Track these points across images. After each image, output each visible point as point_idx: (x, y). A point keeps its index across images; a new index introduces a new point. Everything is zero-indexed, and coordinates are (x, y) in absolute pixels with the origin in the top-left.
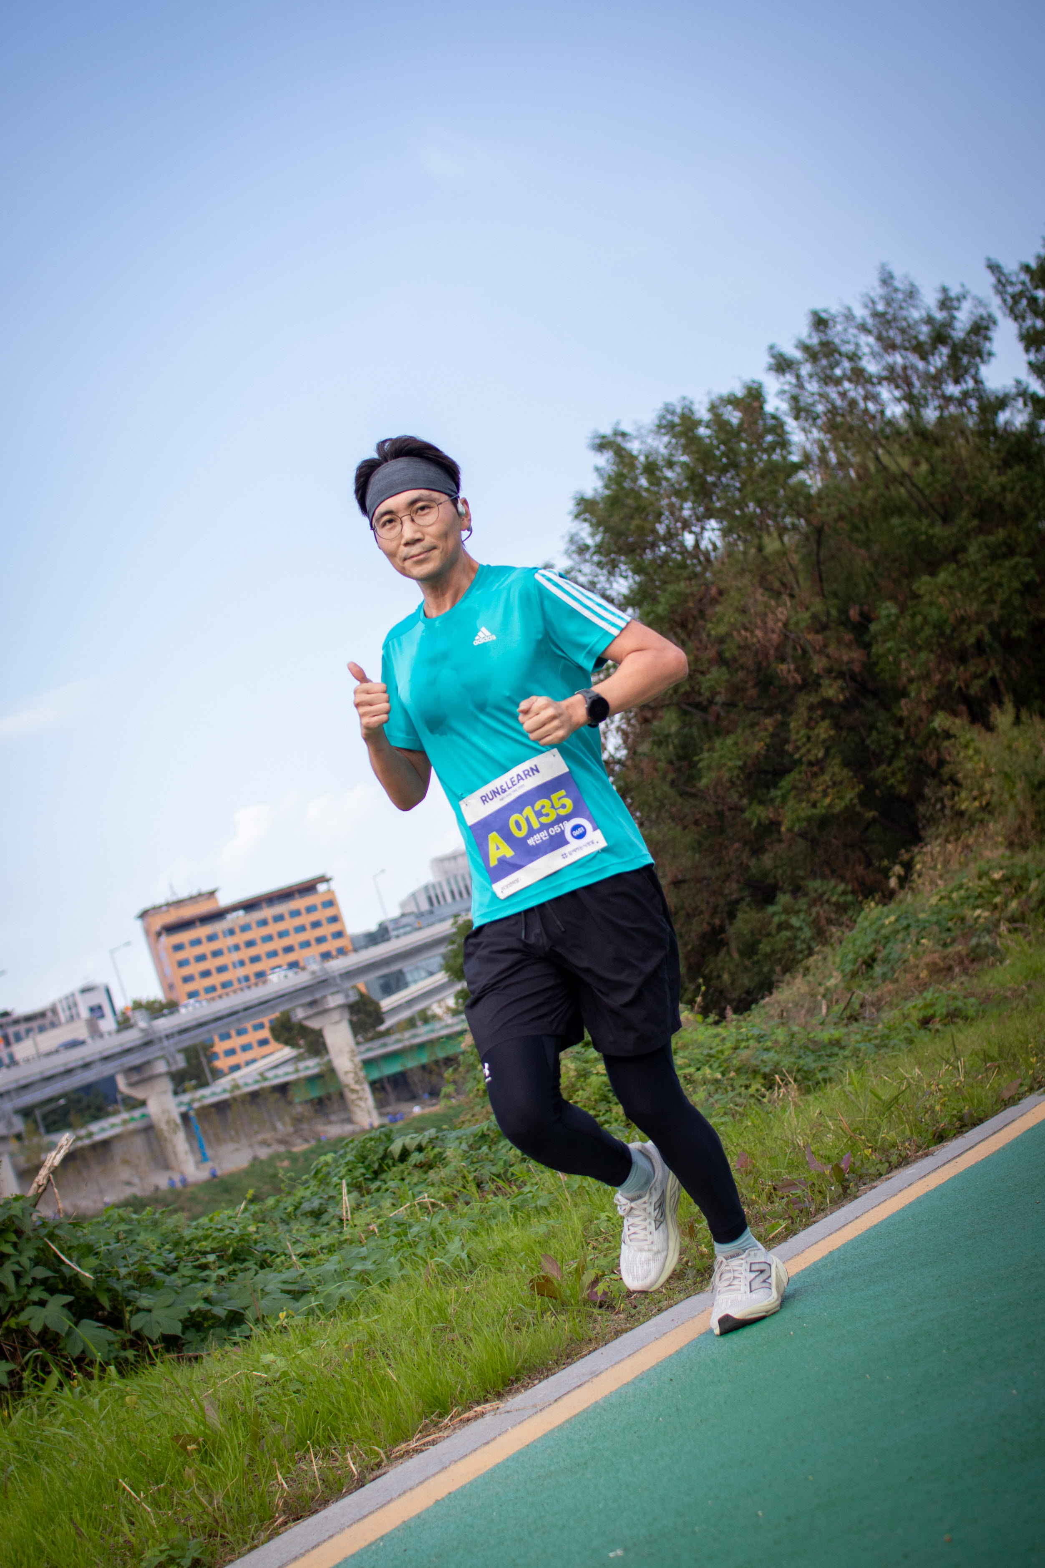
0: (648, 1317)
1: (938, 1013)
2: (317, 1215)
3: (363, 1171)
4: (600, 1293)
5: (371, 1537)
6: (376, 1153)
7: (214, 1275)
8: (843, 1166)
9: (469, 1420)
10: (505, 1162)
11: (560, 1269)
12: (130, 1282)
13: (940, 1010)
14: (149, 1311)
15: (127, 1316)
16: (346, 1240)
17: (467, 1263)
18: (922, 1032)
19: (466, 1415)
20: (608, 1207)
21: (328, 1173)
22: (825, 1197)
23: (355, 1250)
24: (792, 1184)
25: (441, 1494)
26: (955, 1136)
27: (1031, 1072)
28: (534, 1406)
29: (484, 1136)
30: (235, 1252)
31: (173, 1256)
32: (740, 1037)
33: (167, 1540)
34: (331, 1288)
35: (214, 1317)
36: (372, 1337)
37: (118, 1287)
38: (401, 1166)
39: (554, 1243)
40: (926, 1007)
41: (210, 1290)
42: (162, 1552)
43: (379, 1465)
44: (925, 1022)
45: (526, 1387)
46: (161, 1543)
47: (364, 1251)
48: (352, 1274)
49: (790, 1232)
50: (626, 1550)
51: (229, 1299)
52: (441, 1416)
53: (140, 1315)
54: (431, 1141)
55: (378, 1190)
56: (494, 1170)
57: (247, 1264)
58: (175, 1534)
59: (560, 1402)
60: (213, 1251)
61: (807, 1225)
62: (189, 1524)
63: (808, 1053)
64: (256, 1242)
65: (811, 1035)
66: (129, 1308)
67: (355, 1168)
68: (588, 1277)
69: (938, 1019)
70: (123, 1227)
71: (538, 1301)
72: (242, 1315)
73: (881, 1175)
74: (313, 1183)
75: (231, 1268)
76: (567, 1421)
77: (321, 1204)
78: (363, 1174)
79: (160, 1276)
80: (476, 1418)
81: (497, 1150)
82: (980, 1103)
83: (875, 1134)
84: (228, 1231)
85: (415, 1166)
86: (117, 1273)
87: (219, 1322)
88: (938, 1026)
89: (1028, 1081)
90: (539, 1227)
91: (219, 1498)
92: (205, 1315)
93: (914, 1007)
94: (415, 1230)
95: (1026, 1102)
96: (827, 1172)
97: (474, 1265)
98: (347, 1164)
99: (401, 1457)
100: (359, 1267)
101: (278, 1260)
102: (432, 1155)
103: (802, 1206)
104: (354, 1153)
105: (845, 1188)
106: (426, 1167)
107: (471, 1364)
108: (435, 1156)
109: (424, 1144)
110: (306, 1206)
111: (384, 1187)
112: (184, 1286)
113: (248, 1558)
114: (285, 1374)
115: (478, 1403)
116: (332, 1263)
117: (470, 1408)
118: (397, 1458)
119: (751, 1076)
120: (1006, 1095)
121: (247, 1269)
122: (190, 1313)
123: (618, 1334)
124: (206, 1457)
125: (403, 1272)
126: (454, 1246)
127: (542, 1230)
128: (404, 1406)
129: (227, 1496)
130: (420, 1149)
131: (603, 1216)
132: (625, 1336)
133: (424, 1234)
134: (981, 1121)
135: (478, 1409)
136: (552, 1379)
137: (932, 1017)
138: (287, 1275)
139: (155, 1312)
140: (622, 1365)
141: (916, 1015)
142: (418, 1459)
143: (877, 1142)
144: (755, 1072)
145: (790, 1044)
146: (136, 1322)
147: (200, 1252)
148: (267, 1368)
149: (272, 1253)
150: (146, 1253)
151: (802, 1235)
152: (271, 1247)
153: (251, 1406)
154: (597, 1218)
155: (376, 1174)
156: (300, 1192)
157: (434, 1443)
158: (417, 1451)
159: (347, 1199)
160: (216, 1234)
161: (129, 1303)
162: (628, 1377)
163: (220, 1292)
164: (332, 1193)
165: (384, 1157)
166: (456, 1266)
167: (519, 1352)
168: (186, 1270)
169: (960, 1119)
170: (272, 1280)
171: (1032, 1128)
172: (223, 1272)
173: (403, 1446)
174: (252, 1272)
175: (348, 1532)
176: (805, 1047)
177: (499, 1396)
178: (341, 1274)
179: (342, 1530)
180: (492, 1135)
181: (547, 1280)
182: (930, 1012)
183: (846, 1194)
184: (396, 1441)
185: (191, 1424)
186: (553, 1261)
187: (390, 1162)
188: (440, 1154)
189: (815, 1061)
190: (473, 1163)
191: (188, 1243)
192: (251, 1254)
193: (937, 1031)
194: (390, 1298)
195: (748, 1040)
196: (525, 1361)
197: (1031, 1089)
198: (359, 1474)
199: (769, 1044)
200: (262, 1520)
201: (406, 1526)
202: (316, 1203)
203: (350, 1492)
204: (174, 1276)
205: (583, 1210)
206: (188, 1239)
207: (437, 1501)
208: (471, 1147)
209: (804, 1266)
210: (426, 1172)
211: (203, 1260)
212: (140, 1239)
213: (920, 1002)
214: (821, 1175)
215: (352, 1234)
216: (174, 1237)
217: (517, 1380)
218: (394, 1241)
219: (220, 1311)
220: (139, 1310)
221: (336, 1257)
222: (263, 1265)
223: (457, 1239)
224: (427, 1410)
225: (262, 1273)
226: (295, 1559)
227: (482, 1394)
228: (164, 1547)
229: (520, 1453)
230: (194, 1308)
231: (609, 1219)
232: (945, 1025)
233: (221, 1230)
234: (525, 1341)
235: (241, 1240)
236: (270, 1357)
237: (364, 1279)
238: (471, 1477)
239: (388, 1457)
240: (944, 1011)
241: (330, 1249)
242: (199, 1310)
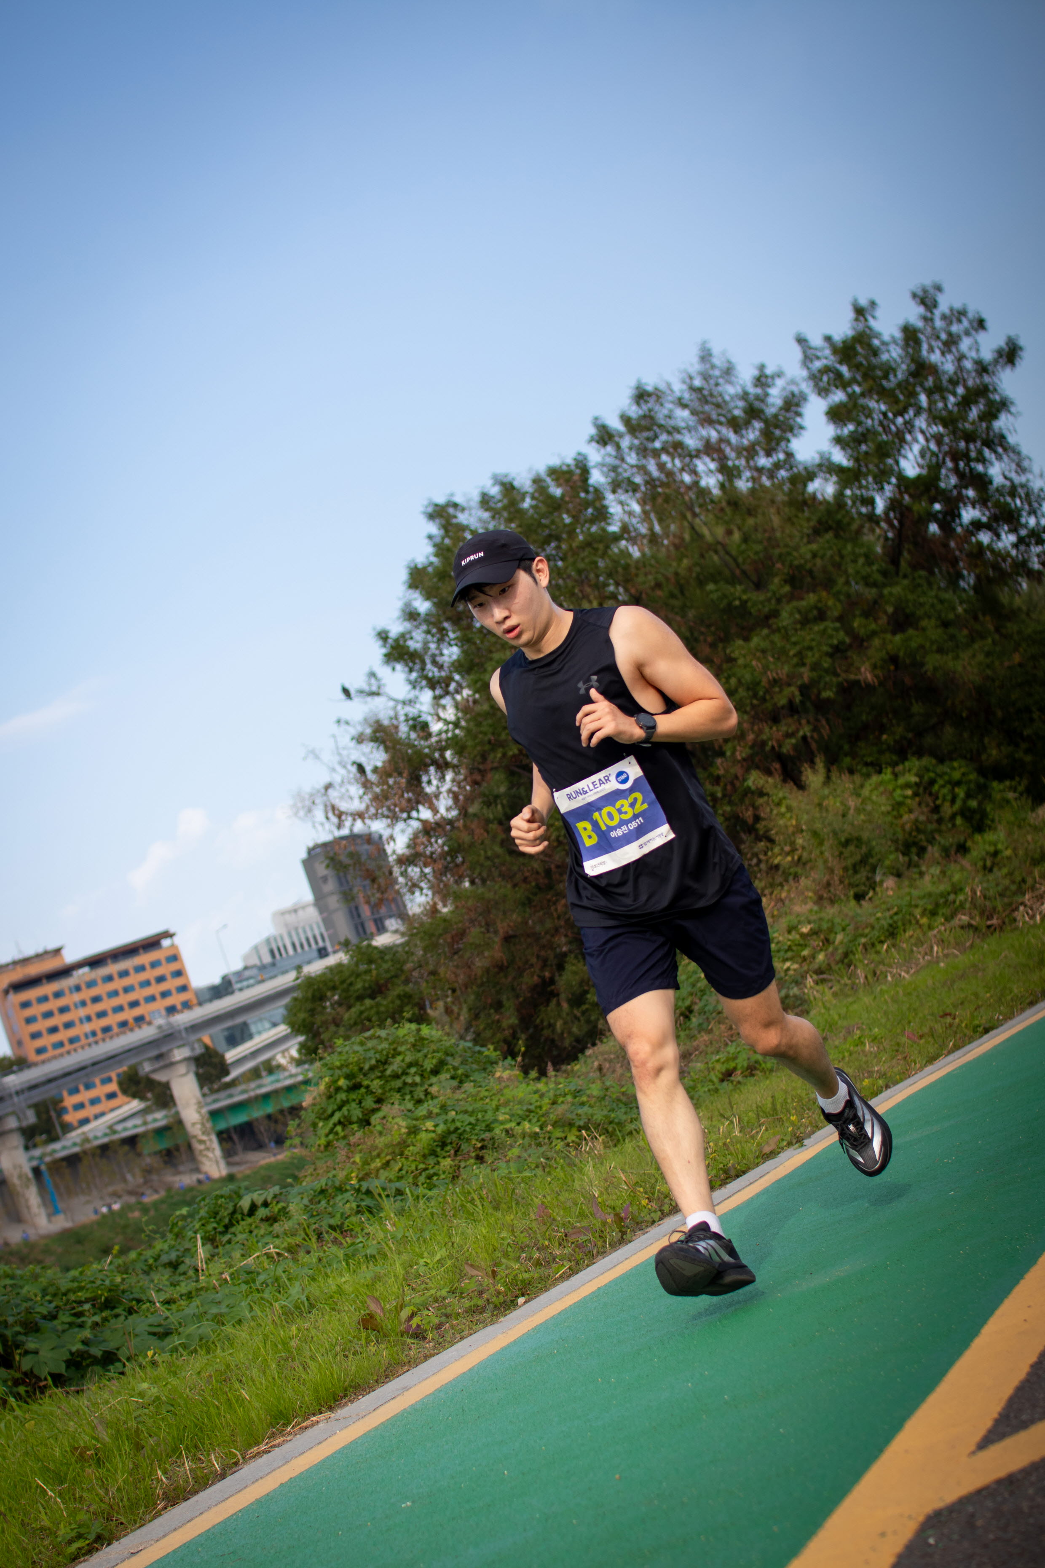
0: (452, 1344)
1: (739, 1066)
2: (174, 1266)
3: (215, 1225)
4: (414, 1326)
5: (232, 1512)
6: (226, 1209)
7: (89, 1321)
8: (623, 1215)
9: (306, 1427)
10: (342, 1214)
11: (382, 1309)
12: (18, 1328)
13: (742, 1062)
14: (36, 1353)
15: (17, 1358)
16: (202, 1288)
17: (306, 1304)
18: (725, 1083)
19: (305, 1424)
20: (426, 1254)
21: (184, 1228)
22: (605, 1242)
23: (211, 1296)
24: (579, 1232)
25: (285, 1479)
26: (721, 1185)
27: (790, 1129)
28: (358, 1415)
29: (322, 1191)
30: (106, 1299)
31: (53, 1305)
32: (558, 1092)
33: (75, 1522)
34: (192, 1329)
35: (90, 1356)
36: (228, 1366)
37: (9, 1333)
38: (249, 1220)
39: (379, 1285)
40: (728, 1060)
41: (87, 1333)
42: (72, 1530)
43: (236, 1464)
44: (728, 1075)
45: (352, 1401)
46: (70, 1524)
47: (219, 1297)
48: (209, 1316)
49: (573, 1271)
50: (413, 1502)
51: (104, 1341)
52: (285, 1425)
53: (29, 1357)
54: (275, 1196)
55: (229, 1242)
56: (333, 1222)
57: (117, 1311)
58: (82, 1516)
59: (378, 1411)
60: (87, 1301)
61: (588, 1266)
62: (91, 1510)
63: (621, 1105)
64: (123, 1292)
65: (623, 1089)
66: (19, 1351)
67: (208, 1222)
68: (405, 1313)
69: (739, 1072)
70: (8, 1282)
71: (364, 1334)
72: (115, 1354)
73: (653, 1222)
74: (170, 1236)
75: (104, 1314)
76: (382, 1423)
77: (178, 1256)
78: (215, 1229)
79: (43, 1323)
80: (312, 1425)
81: (335, 1204)
82: (743, 1157)
83: (653, 1187)
84: (99, 1282)
85: (262, 1220)
86: (6, 1321)
87: (96, 1361)
88: (740, 1078)
89: (788, 1138)
90: (367, 1273)
91: (113, 1490)
92: (83, 1355)
93: (718, 1061)
94: (262, 1278)
95: (782, 1156)
96: (609, 1220)
97: (312, 1306)
98: (200, 1219)
99: (254, 1457)
100: (214, 1310)
101: (144, 1307)
102: (276, 1210)
103: (586, 1250)
104: (206, 1209)
105: (624, 1233)
106: (271, 1220)
107: (308, 1385)
108: (279, 1211)
109: (269, 1200)
110: (164, 1259)
111: (235, 1239)
112: (64, 1331)
113: (138, 1531)
114: (158, 1398)
115: (314, 1415)
116: (193, 1308)
117: (308, 1419)
118: (251, 1458)
119: (566, 1129)
120: (767, 1150)
121: (117, 1316)
122: (72, 1354)
123: (426, 1358)
124: (99, 1462)
125: (253, 1314)
126: (295, 1290)
127: (369, 1276)
128: (255, 1419)
129: (119, 1489)
130: (266, 1204)
131: (422, 1261)
132: (432, 1359)
133: (269, 1281)
134: (744, 1173)
135: (314, 1418)
136: (372, 1394)
137: (735, 1069)
138: (152, 1319)
139: (41, 1353)
140: (427, 1381)
141: (720, 1068)
142: (265, 1456)
143: (653, 1194)
144: (571, 1125)
145: (603, 1098)
146: (26, 1364)
147: (75, 1302)
148: (141, 1395)
149: (139, 1301)
150: (30, 1304)
151: (581, 1274)
152: (136, 1296)
153: (132, 1424)
154: (416, 1264)
155: (227, 1227)
156: (159, 1245)
157: (279, 1445)
158: (266, 1452)
159: (202, 1252)
160: (89, 1286)
161: (18, 1347)
162: (431, 1390)
163: (96, 1336)
164: (187, 1245)
165: (234, 1212)
166: (297, 1307)
167: (346, 1375)
168: (65, 1317)
169: (726, 1171)
170: (140, 1323)
171: (779, 1180)
172: (97, 1318)
173: (255, 1450)
174: (122, 1318)
175: (214, 1510)
176: (618, 1100)
177: (331, 1409)
178: (199, 1317)
179: (209, 1508)
180: (330, 1191)
181: (371, 1316)
182: (732, 1065)
183: (622, 1241)
184: (250, 1446)
185: (85, 1439)
186: (376, 1300)
187: (239, 1217)
188: (284, 1208)
189: (625, 1113)
190: (312, 1216)
191: (65, 1294)
192: (120, 1302)
193: (739, 1082)
194: (243, 1334)
195: (565, 1095)
196: (352, 1381)
197: (790, 1144)
198: (223, 1469)
199: (584, 1099)
200: (146, 1507)
201: (258, 1501)
202: (173, 1256)
203: (213, 1484)
204: (56, 1322)
205: (405, 1257)
206: (63, 1290)
207: (282, 1484)
208: (311, 1201)
209: (576, 1300)
210: (271, 1225)
211: (80, 1309)
212: (24, 1291)
213: (722, 1056)
214: (604, 1223)
215: (208, 1282)
216: (51, 1290)
217: (345, 1396)
218: (244, 1287)
219: (97, 1352)
220: (27, 1352)
221: (194, 1304)
222: (130, 1311)
223: (297, 1284)
224: (274, 1421)
225: (130, 1317)
226: (175, 1530)
227: (317, 1408)
228: (73, 1526)
229: (344, 1448)
230: (74, 1349)
231: (426, 1264)
232: (746, 1077)
233: (93, 1282)
234: (352, 1365)
235: (110, 1290)
236: (145, 1385)
237: (219, 1320)
238: (307, 1467)
239: (244, 1458)
240: (745, 1064)
241: (189, 1296)
242: (78, 1351)
